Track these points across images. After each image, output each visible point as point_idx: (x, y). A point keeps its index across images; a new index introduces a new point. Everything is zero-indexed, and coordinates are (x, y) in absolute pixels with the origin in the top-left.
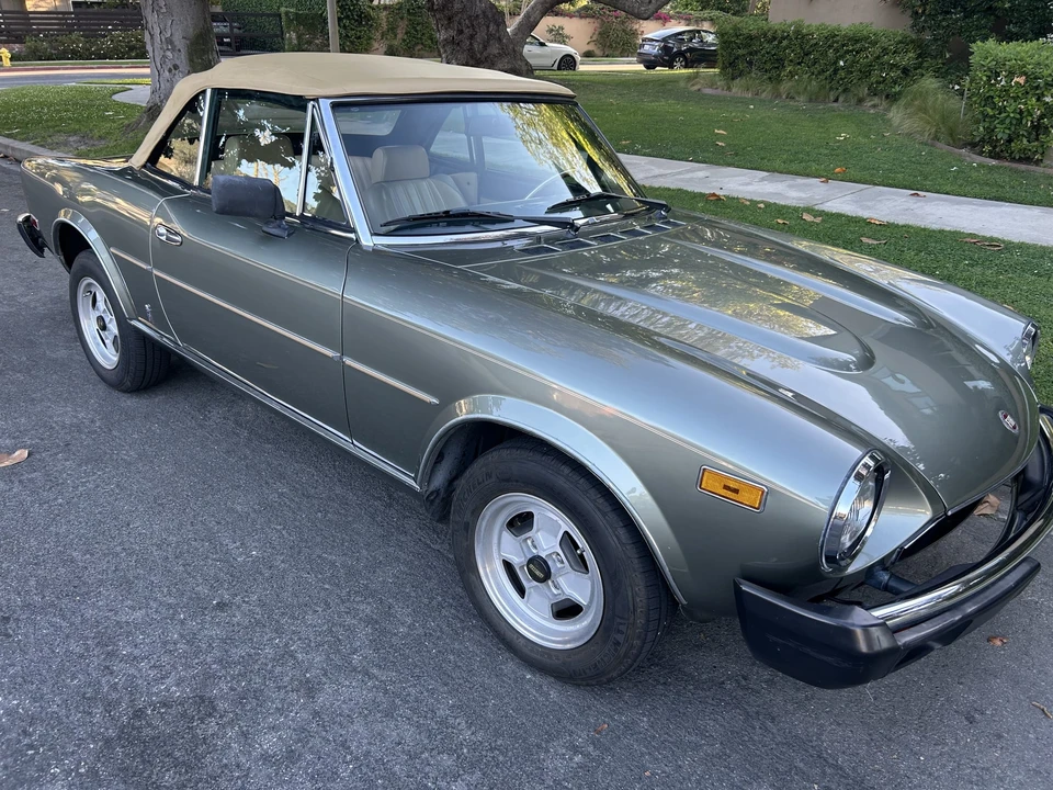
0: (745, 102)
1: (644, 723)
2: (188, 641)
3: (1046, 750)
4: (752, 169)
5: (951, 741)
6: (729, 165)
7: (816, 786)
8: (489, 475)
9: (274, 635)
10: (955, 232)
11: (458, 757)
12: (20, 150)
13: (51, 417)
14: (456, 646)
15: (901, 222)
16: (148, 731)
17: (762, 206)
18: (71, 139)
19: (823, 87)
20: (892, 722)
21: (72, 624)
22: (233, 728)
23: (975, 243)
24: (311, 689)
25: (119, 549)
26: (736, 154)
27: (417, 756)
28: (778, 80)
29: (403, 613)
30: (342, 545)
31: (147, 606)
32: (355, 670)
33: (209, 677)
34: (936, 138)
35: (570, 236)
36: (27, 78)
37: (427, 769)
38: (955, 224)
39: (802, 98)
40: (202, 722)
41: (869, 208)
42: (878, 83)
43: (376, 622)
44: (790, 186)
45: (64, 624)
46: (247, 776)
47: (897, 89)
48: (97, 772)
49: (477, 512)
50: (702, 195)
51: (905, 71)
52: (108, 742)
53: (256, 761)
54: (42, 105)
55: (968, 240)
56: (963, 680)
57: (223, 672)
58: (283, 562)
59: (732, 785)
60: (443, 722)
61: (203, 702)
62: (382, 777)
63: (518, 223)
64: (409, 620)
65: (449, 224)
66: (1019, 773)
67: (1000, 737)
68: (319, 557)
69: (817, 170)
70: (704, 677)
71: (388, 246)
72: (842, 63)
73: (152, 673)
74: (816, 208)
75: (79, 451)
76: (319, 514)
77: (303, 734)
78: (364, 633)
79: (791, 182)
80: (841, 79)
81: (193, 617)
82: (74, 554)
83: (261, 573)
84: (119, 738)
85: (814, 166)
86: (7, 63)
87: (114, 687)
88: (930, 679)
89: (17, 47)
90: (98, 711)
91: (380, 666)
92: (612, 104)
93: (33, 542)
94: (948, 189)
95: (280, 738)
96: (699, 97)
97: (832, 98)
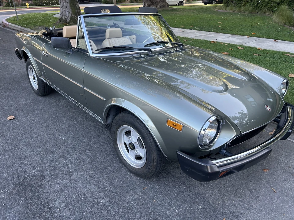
0: (230, 14)
1: (157, 187)
2: (42, 161)
3: (272, 201)
4: (227, 34)
5: (243, 197)
6: (221, 33)
7: (200, 207)
8: (120, 120)
9: (64, 160)
10: (283, 52)
11: (104, 194)
12: (26, 31)
13: (20, 102)
14: (111, 165)
15: (268, 49)
16: (27, 183)
17: (227, 44)
18: (40, 27)
19: (254, 9)
20: (228, 191)
21: (14, 155)
22: (48, 183)
23: (288, 55)
24: (70, 174)
25: (30, 136)
26: (223, 29)
27: (94, 193)
28: (240, 7)
29: (99, 156)
30: (87, 137)
31: (34, 151)
32: (83, 170)
33: (45, 170)
34: (285, 24)
35: (150, 53)
36: (32, 11)
37: (96, 196)
38: (285, 50)
39: (247, 12)
40: (41, 181)
41: (260, 45)
42: (270, 7)
43: (92, 158)
44: (237, 39)
45: (12, 155)
46: (49, 195)
47: (276, 9)
48: (12, 192)
49: (117, 129)
50: (210, 41)
51: (278, 4)
52: (16, 185)
53: (52, 192)
54: (34, 18)
55: (286, 54)
56: (252, 181)
57: (49, 169)
58: (71, 141)
59: (177, 205)
60: (103, 185)
61: (42, 176)
62: (83, 198)
63: (135, 50)
64: (100, 158)
65: (115, 50)
66: (262, 207)
67: (259, 197)
68: (80, 140)
69: (247, 34)
70: (177, 176)
71: (97, 56)
72: (259, 2)
73: (31, 168)
74: (243, 45)
75: (25, 111)
76: (83, 129)
77: (66, 185)
78: (87, 160)
79: (238, 37)
80: (259, 6)
81: (44, 155)
82: (18, 137)
83: (64, 144)
84: (19, 184)
85: (246, 33)
86: (28, 7)
87: (21, 171)
88: (242, 180)
89: (31, 2)
90: (16, 177)
91: (90, 169)
92: (190, 15)
93: (9, 134)
94: (285, 39)
95: (60, 186)
96: (217, 12)
97: (256, 12)
